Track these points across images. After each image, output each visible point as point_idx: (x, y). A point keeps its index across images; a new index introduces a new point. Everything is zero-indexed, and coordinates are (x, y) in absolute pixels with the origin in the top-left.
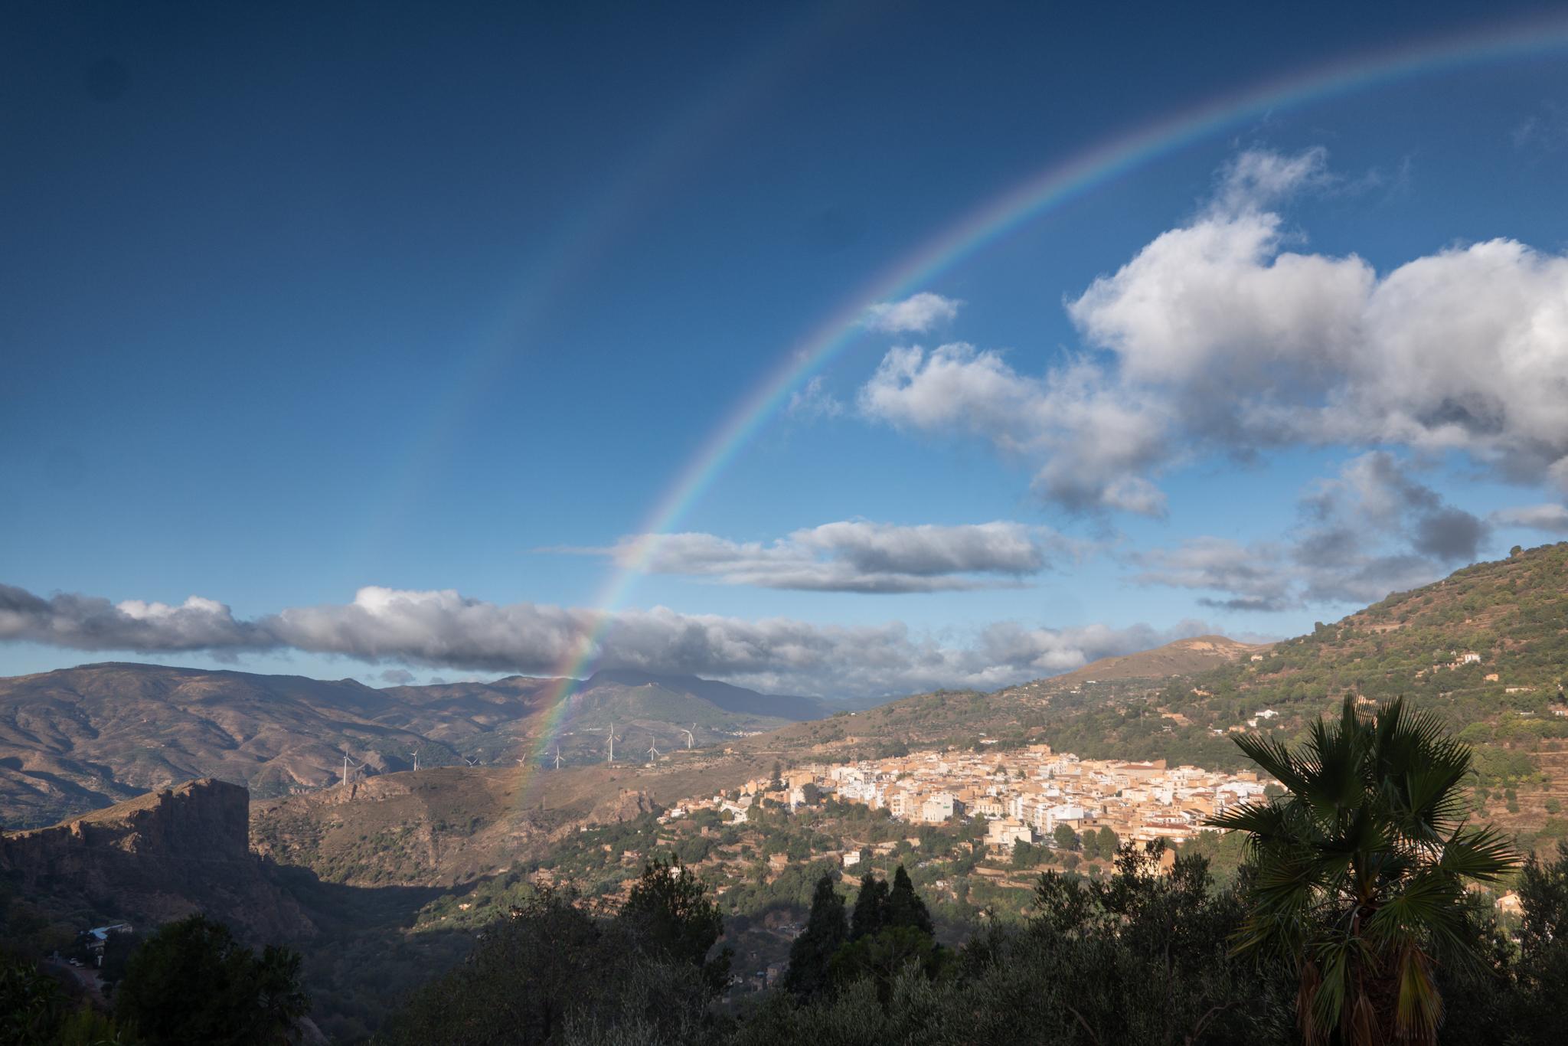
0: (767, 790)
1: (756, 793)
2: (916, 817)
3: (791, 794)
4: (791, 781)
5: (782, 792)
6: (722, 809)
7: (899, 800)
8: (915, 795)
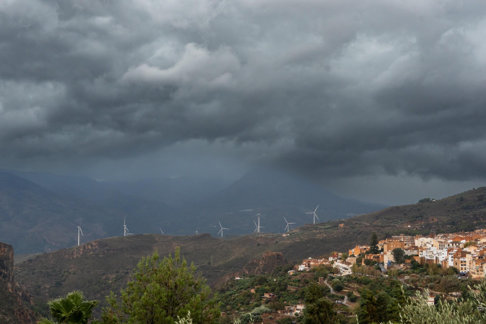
0: (368, 253)
1: (360, 255)
2: (478, 274)
3: (385, 256)
4: (385, 247)
5: (378, 255)
6: (334, 266)
7: (465, 262)
8: (478, 258)
